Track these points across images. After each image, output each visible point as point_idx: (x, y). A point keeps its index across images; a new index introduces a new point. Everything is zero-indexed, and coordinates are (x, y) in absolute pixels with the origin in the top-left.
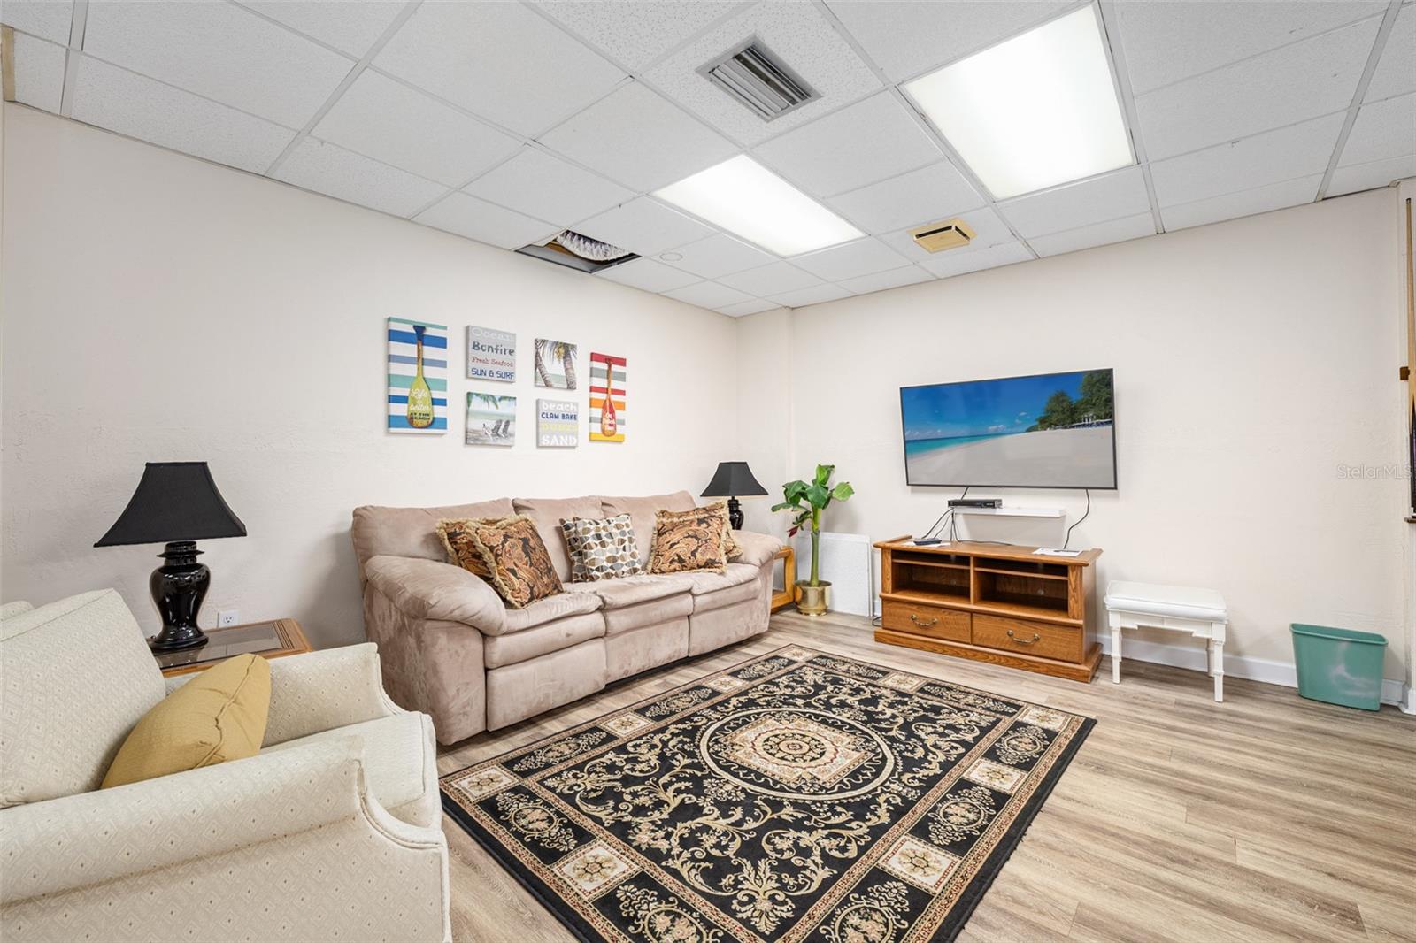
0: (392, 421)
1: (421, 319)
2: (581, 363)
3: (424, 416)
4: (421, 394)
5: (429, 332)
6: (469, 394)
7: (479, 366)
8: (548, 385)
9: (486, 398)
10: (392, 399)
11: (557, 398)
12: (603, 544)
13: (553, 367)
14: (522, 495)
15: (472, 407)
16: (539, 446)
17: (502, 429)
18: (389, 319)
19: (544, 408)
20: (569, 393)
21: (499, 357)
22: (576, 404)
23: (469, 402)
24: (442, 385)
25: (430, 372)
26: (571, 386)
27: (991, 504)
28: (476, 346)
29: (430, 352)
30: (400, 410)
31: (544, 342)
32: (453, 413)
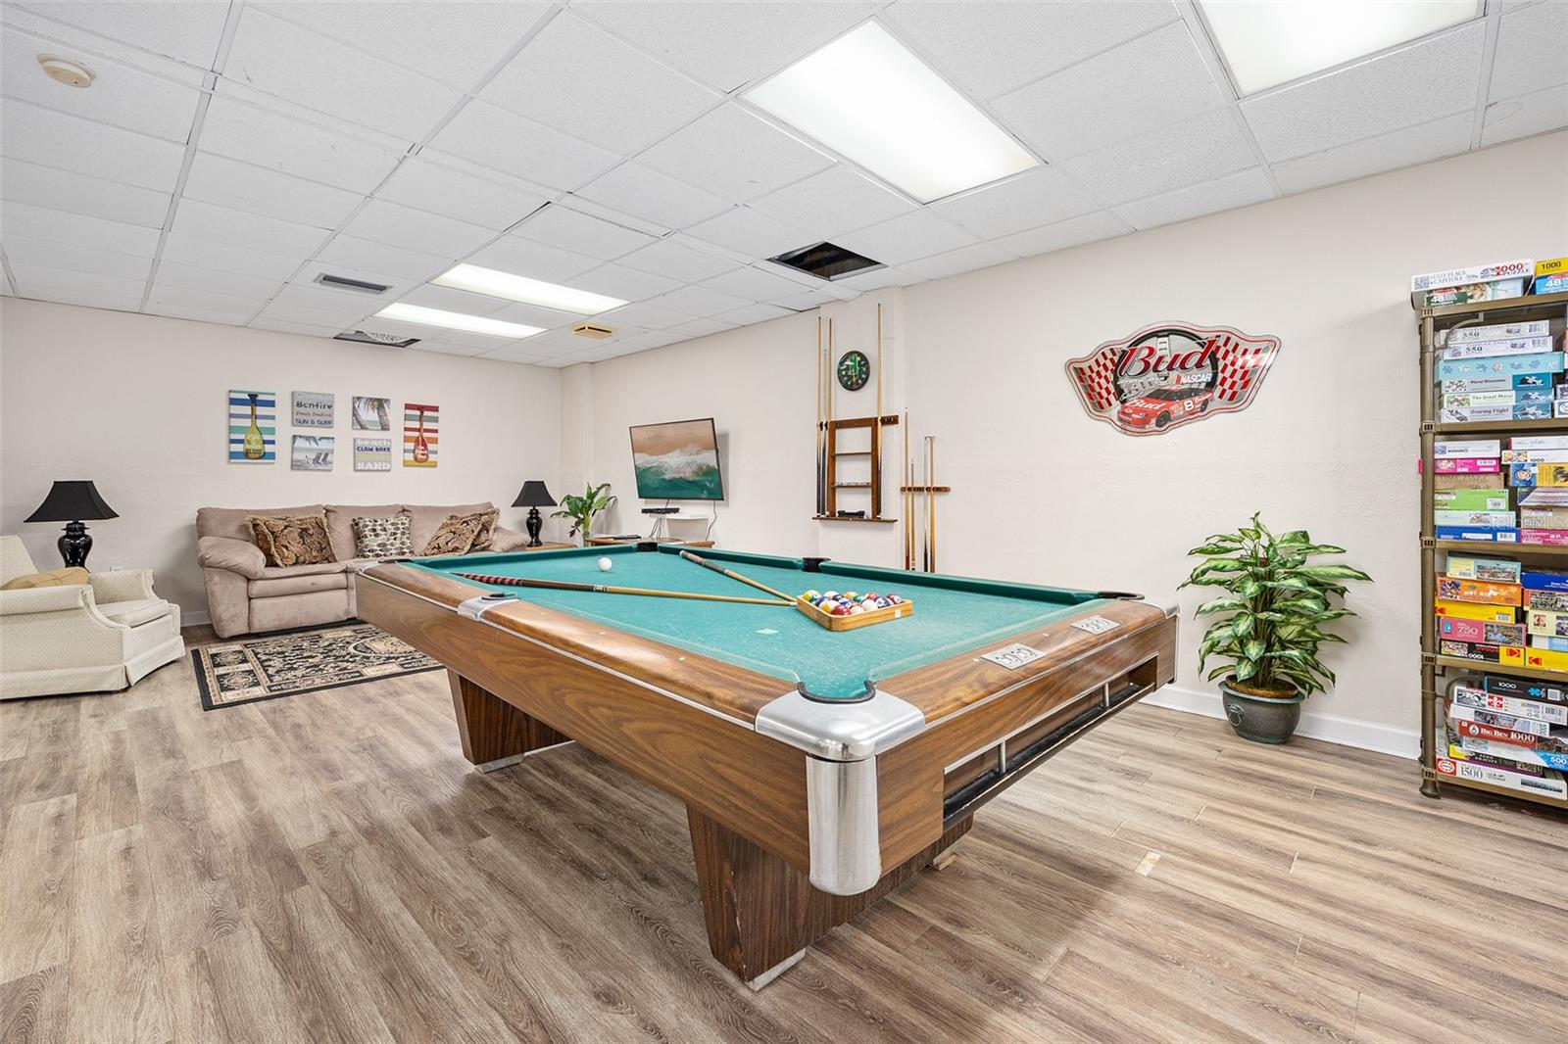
0: (233, 455)
1: (253, 389)
2: (396, 414)
3: (257, 451)
4: (255, 437)
5: (261, 397)
6: (294, 436)
7: (302, 418)
8: (363, 427)
9: (308, 438)
10: (233, 441)
11: (375, 436)
12: (377, 535)
13: (369, 415)
14: (332, 502)
15: (296, 445)
16: (355, 470)
17: (322, 460)
18: (230, 391)
19: (359, 443)
20: (384, 432)
21: (319, 411)
22: (390, 440)
23: (294, 442)
24: (272, 431)
25: (260, 423)
26: (385, 427)
28: (299, 405)
29: (260, 410)
30: (239, 448)
31: (359, 398)
32: (282, 449)
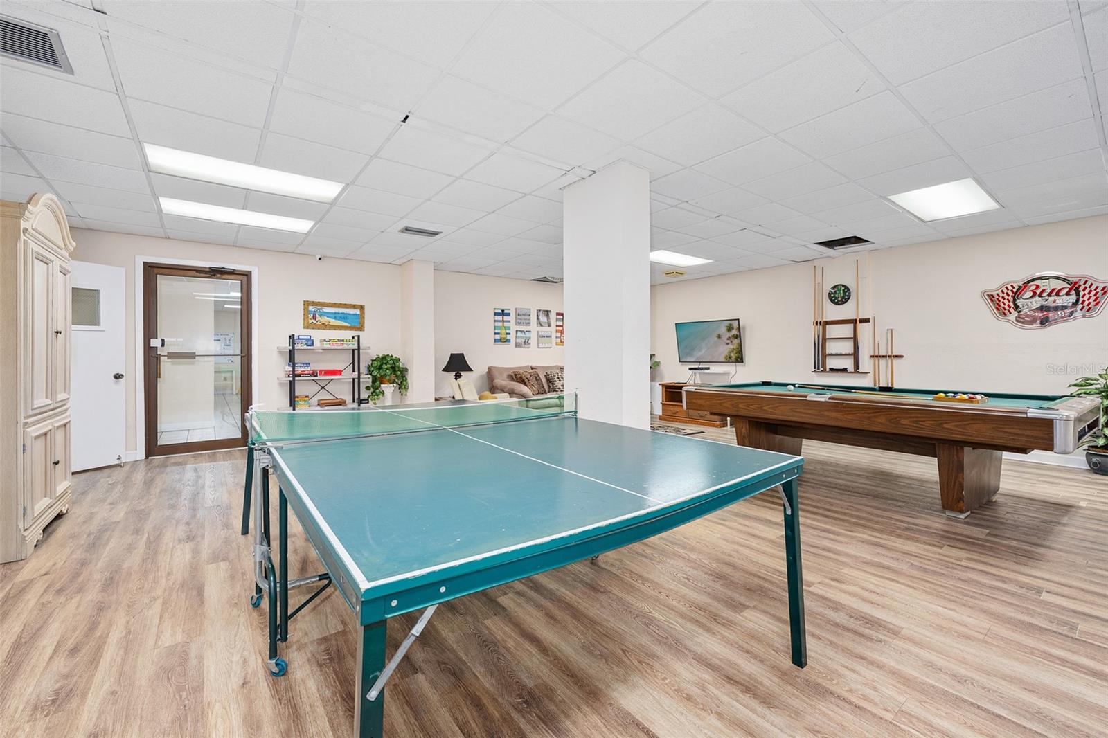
0: (496, 340)
1: (503, 308)
2: (553, 316)
3: (504, 338)
4: (503, 331)
5: (505, 312)
6: (517, 331)
7: (520, 321)
8: (541, 325)
9: (522, 331)
10: (495, 334)
11: (545, 329)
12: (560, 381)
13: (543, 319)
14: (534, 365)
15: (518, 335)
16: (539, 347)
17: (527, 342)
18: (495, 309)
19: (540, 333)
20: (549, 328)
21: (526, 317)
22: (551, 332)
23: (517, 333)
24: (509, 328)
25: (506, 324)
26: (549, 325)
27: (708, 369)
28: (519, 315)
29: (506, 318)
30: (498, 337)
31: (540, 311)
32: (512, 337)
